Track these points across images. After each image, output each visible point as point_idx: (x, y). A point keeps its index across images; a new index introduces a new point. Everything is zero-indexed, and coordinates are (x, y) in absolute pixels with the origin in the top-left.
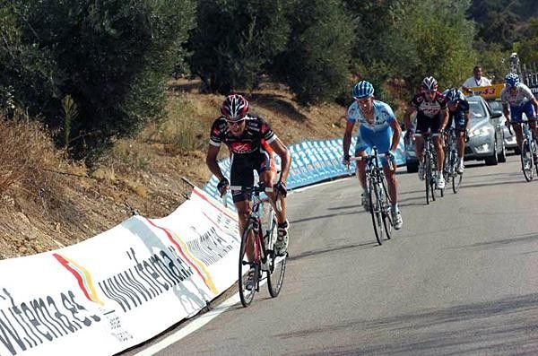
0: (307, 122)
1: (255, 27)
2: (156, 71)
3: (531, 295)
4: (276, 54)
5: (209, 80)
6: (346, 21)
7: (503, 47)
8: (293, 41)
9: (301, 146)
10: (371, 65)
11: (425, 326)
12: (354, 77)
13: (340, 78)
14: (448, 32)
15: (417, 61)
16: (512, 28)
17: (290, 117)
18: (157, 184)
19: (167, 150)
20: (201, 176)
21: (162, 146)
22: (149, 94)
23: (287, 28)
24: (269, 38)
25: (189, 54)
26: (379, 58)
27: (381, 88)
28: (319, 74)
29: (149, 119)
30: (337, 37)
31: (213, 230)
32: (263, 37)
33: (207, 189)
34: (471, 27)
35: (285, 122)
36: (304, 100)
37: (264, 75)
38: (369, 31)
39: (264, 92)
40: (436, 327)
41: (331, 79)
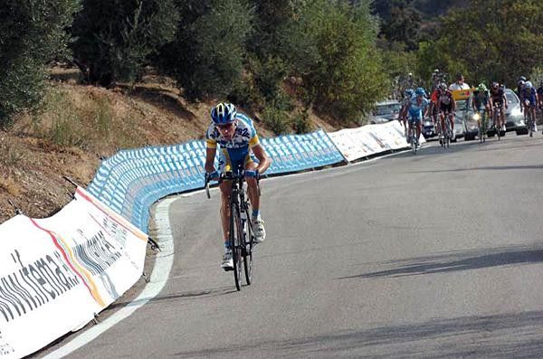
0: (195, 120)
1: (141, 13)
2: (35, 57)
3: (459, 319)
4: (163, 44)
5: (88, 70)
6: (241, 11)
7: (407, 46)
8: (182, 30)
9: (191, 145)
10: (267, 60)
11: (344, 349)
12: (247, 73)
13: (233, 73)
14: (352, 28)
15: (318, 58)
16: (417, 26)
17: (176, 114)
18: (30, 182)
19: (41, 145)
20: (78, 176)
21: (35, 141)
22: (26, 83)
23: (177, 16)
24: (156, 26)
25: (72, 40)
26: (275, 53)
27: (277, 86)
28: (210, 68)
29: (25, 110)
30: (231, 27)
31: (101, 234)
32: (150, 24)
33: (91, 189)
34: (375, 23)
35: (171, 120)
36: (193, 96)
37: (148, 67)
38: (265, 23)
39: (149, 85)
40: (356, 350)
41: (222, 73)
